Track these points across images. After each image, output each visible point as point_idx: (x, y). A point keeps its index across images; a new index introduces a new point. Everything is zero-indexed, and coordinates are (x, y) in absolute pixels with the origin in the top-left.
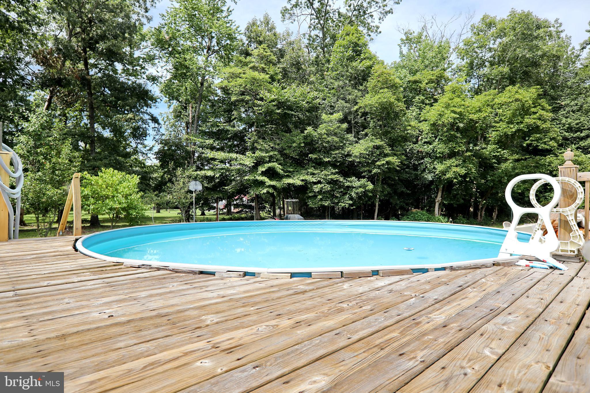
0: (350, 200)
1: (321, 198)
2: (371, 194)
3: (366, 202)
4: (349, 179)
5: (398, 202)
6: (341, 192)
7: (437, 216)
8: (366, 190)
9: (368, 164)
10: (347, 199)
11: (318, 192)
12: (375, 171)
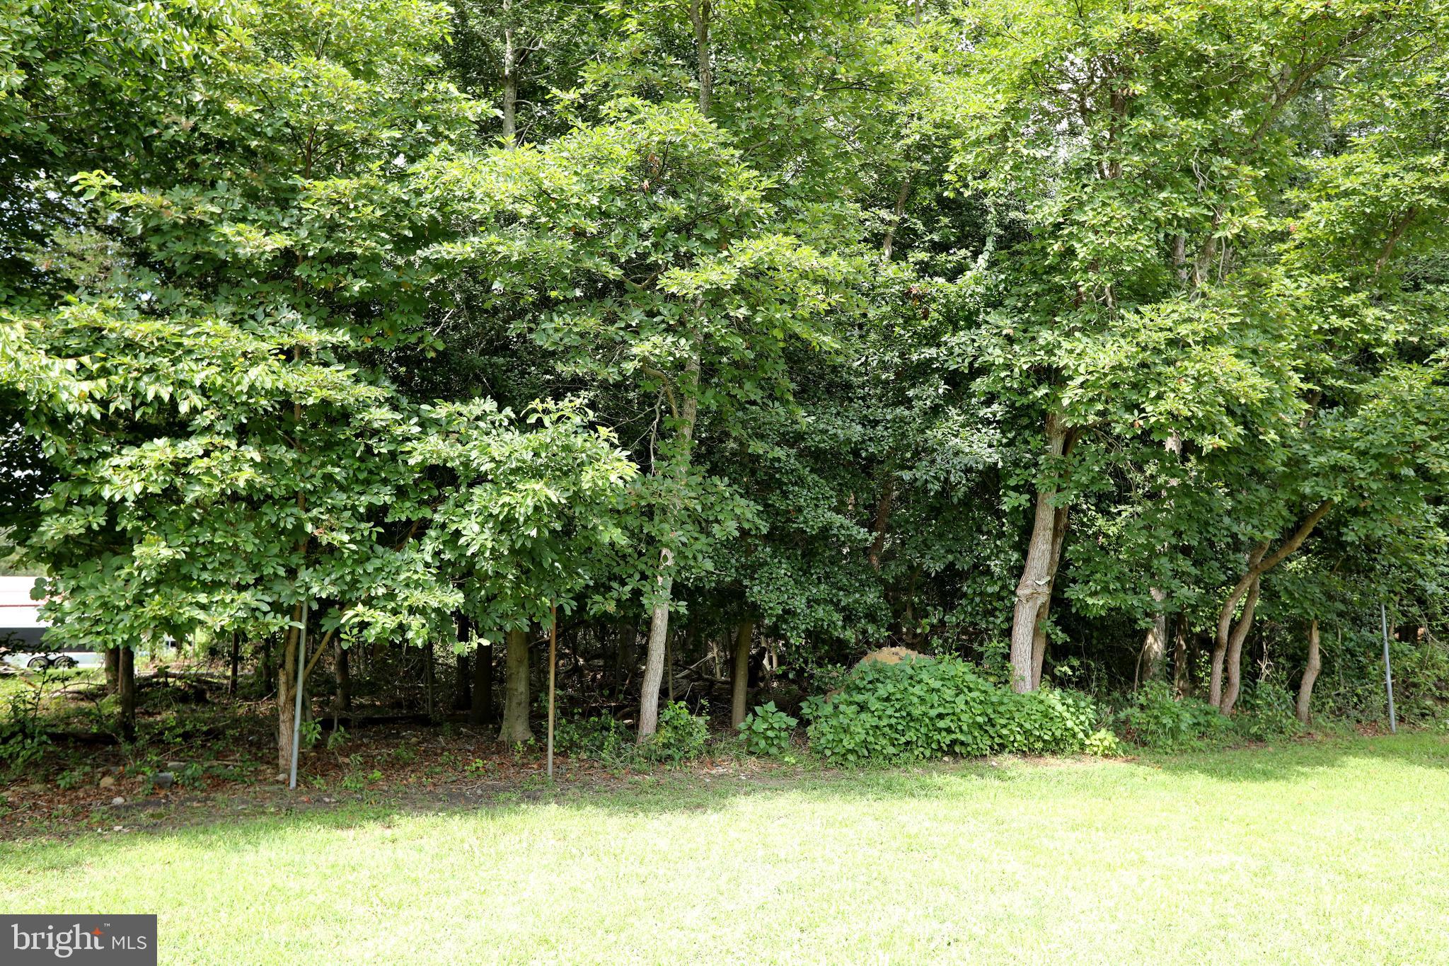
0: (441, 578)
1: (175, 564)
2: (612, 534)
3: (581, 598)
4: (442, 410)
5: (799, 604)
6: (376, 514)
7: (1026, 689)
8: (576, 498)
9: (597, 290)
10: (421, 574)
11: (144, 500)
12: (646, 347)
